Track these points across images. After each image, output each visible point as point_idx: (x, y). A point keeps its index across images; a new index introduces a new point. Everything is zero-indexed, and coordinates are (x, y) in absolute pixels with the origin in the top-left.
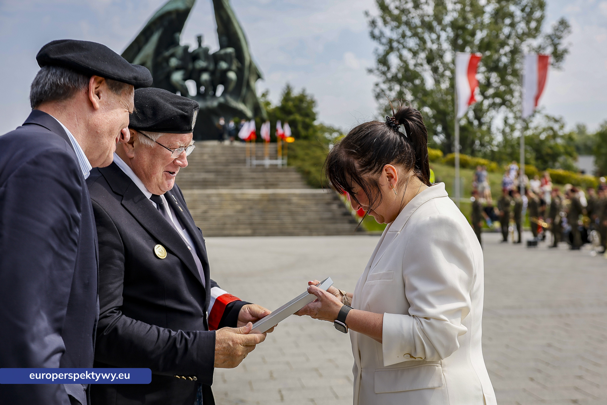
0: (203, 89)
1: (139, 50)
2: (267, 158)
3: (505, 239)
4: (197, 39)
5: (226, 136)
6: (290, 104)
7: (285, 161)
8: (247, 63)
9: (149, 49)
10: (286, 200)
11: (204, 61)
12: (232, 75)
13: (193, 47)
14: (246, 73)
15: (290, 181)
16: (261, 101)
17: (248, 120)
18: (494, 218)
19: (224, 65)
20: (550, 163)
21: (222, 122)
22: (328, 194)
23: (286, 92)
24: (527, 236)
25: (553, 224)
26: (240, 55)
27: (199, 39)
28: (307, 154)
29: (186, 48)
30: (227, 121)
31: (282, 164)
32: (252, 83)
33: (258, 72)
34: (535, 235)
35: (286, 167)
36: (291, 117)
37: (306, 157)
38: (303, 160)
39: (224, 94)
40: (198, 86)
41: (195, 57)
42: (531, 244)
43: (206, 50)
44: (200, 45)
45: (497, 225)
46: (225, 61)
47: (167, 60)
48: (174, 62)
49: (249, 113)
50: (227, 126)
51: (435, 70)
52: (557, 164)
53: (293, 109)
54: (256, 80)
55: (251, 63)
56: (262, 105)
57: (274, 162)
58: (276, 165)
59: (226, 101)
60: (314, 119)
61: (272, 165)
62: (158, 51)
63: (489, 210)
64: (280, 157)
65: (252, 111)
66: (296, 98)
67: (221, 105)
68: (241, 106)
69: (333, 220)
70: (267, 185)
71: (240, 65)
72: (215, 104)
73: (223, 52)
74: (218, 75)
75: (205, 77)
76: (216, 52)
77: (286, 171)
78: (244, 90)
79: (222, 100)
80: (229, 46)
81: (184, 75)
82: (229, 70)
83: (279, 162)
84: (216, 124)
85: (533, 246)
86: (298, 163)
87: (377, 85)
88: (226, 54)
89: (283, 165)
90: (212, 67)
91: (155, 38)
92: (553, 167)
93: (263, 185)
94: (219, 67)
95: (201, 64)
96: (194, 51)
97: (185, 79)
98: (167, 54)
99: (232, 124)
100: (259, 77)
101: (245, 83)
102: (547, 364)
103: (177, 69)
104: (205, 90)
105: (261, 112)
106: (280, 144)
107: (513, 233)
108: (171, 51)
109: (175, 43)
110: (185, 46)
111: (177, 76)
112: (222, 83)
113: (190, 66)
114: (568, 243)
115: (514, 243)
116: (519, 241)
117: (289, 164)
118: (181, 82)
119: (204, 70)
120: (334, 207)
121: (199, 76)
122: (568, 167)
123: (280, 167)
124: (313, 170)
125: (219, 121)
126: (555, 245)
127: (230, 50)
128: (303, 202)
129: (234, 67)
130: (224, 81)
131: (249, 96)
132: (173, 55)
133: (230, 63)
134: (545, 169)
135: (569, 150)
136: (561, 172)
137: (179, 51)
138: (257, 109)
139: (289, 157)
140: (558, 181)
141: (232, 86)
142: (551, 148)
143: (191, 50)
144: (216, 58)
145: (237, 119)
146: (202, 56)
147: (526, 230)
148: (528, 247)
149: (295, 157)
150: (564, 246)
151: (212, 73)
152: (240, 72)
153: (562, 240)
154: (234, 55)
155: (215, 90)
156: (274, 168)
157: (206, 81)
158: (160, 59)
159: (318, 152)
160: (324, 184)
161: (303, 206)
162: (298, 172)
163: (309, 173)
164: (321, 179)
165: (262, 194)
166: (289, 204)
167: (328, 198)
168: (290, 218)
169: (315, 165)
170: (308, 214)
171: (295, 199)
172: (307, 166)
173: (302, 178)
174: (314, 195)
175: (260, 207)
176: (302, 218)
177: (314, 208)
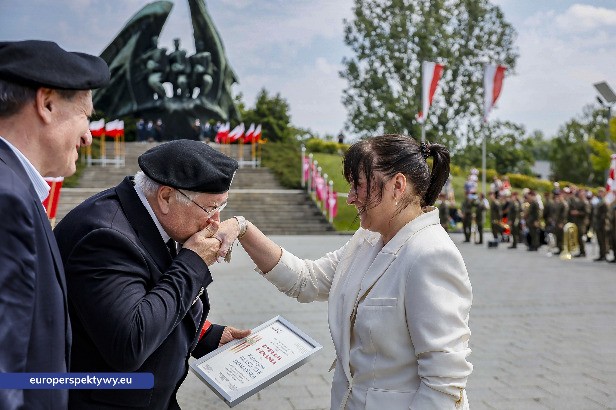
0: (179, 91)
1: (118, 52)
2: (241, 159)
3: (468, 240)
4: (174, 42)
5: (201, 137)
6: (265, 107)
7: (259, 163)
8: (223, 67)
9: (127, 51)
10: (259, 200)
11: (181, 64)
12: (208, 78)
13: (171, 50)
14: (222, 76)
15: (264, 182)
16: (236, 102)
17: (224, 122)
18: (457, 220)
19: (200, 68)
20: (510, 168)
21: (198, 123)
22: (300, 194)
23: (261, 96)
24: (488, 237)
25: (512, 226)
26: (216, 59)
27: (177, 43)
28: (280, 156)
29: (164, 51)
30: (203, 123)
31: (255, 164)
32: (228, 86)
33: (234, 76)
34: (496, 236)
35: (259, 168)
36: (265, 120)
37: (280, 159)
38: (276, 161)
39: (200, 96)
40: (175, 88)
41: (172, 60)
42: (492, 245)
43: (183, 54)
44: (177, 49)
45: (460, 226)
46: (202, 64)
47: (145, 62)
48: (151, 64)
49: (225, 115)
50: (203, 127)
51: (403, 78)
52: (516, 169)
53: (267, 112)
54: (232, 83)
55: (226, 67)
56: (237, 108)
57: (248, 163)
58: (251, 166)
59: (202, 102)
60: (287, 122)
61: (246, 166)
62: (136, 54)
63: (453, 212)
64: (254, 158)
65: (226, 113)
66: (270, 102)
67: (197, 107)
68: (217, 108)
69: (305, 219)
71: (215, 68)
72: (191, 106)
73: (199, 55)
74: (194, 78)
75: (182, 79)
76: (193, 56)
77: (260, 172)
78: (220, 93)
79: (198, 102)
80: (205, 50)
81: (161, 77)
82: (205, 73)
83: (253, 163)
84: (192, 125)
85: (494, 247)
86: (272, 164)
88: (202, 58)
89: (257, 166)
90: (188, 70)
91: (133, 41)
92: (512, 171)
94: (195, 70)
95: (178, 67)
96: (171, 54)
97: (162, 82)
98: (145, 56)
99: (208, 126)
100: (234, 80)
101: (220, 86)
102: (510, 363)
103: (155, 71)
104: (181, 92)
105: (236, 115)
106: (254, 145)
107: (475, 233)
108: (149, 54)
109: (153, 46)
110: (162, 49)
111: (155, 78)
112: (198, 86)
113: (168, 69)
114: (526, 245)
115: (476, 243)
116: (481, 242)
117: (262, 165)
118: (159, 84)
119: (182, 73)
120: (306, 207)
121: (176, 79)
122: (526, 172)
123: (254, 167)
124: (286, 171)
125: (194, 122)
126: (514, 246)
127: (206, 54)
128: (276, 202)
129: (210, 71)
130: (201, 84)
131: (224, 98)
132: (150, 58)
133: (206, 66)
134: (504, 173)
135: (527, 155)
136: (519, 176)
137: (157, 54)
138: (232, 111)
139: (263, 159)
140: (517, 184)
141: (208, 89)
142: (511, 153)
143: (168, 53)
144: (193, 61)
145: (212, 121)
146: (179, 59)
147: (487, 232)
148: (489, 248)
149: (268, 159)
150: (522, 247)
151: (189, 76)
152: (216, 76)
153: (520, 242)
154: (210, 58)
155: (191, 93)
156: (248, 169)
157: (182, 83)
158: (137, 61)
159: (291, 154)
160: (296, 185)
161: (276, 206)
162: (271, 173)
163: (281, 174)
164: (294, 180)
165: (236, 194)
166: (263, 204)
167: (300, 198)
168: (263, 218)
169: (288, 166)
170: (281, 213)
171: (268, 199)
172: (280, 168)
173: (275, 179)
174: (286, 196)
175: (234, 206)
176: (275, 218)
177: (286, 207)
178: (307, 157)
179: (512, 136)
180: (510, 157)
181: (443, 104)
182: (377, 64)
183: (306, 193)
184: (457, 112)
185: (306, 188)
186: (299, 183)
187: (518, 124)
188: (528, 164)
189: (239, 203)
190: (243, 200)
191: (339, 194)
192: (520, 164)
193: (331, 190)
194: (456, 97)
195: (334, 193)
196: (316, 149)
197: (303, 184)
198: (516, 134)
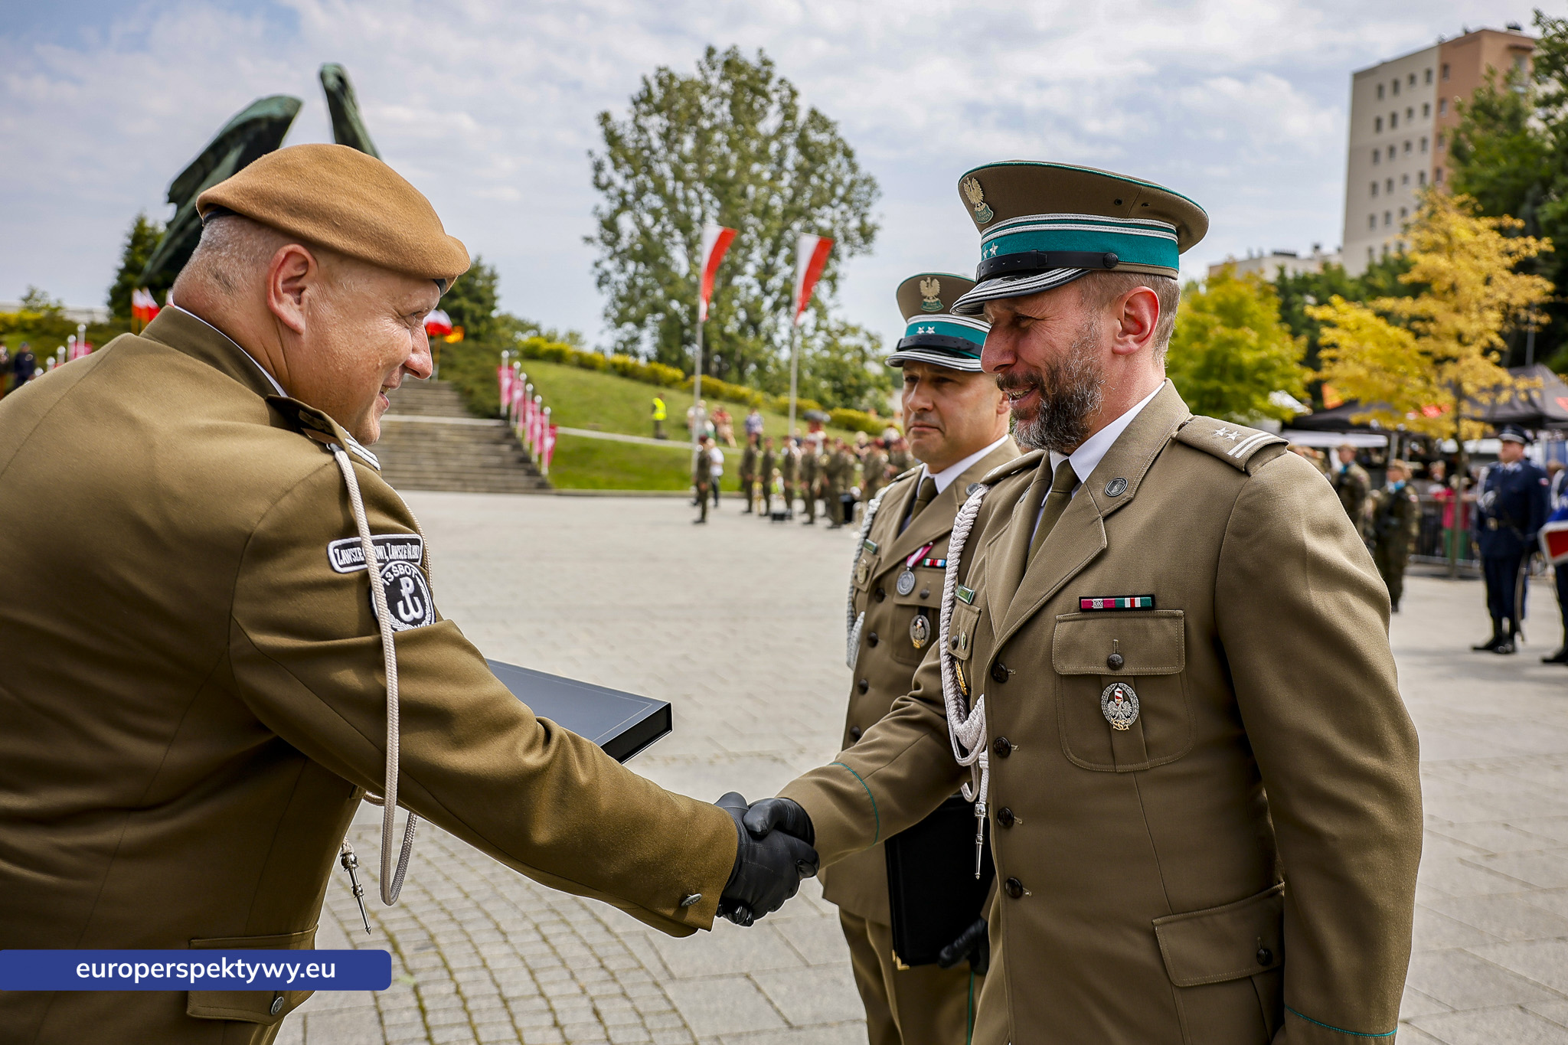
10: (428, 434)
15: (441, 404)
22: (496, 427)
35: (435, 381)
37: (470, 368)
38: (464, 372)
69: (503, 468)
70: (403, 409)
77: (436, 388)
86: (454, 376)
87: (597, 265)
93: (397, 408)
120: (505, 448)
124: (478, 388)
128: (457, 438)
136: (853, 413)
139: (443, 366)
140: (849, 426)
149: (452, 366)
159: (490, 361)
160: (493, 411)
161: (456, 446)
162: (455, 390)
163: (470, 393)
164: (490, 403)
165: (391, 422)
166: (434, 440)
167: (497, 434)
168: (434, 463)
169: (483, 380)
170: (463, 457)
171: (443, 434)
172: (470, 382)
173: (460, 401)
174: (474, 428)
175: (386, 443)
176: (453, 465)
177: (474, 448)
178: (510, 367)
179: (861, 349)
180: (854, 382)
181: (756, 290)
182: (648, 220)
183: (508, 426)
184: (776, 307)
185: (507, 418)
186: (498, 408)
187: (873, 331)
188: (882, 396)
189: (396, 437)
190: (401, 433)
191: (561, 430)
192: (870, 393)
193: (546, 420)
194: (776, 282)
195: (552, 427)
196: (531, 355)
197: (504, 411)
198: (867, 346)
